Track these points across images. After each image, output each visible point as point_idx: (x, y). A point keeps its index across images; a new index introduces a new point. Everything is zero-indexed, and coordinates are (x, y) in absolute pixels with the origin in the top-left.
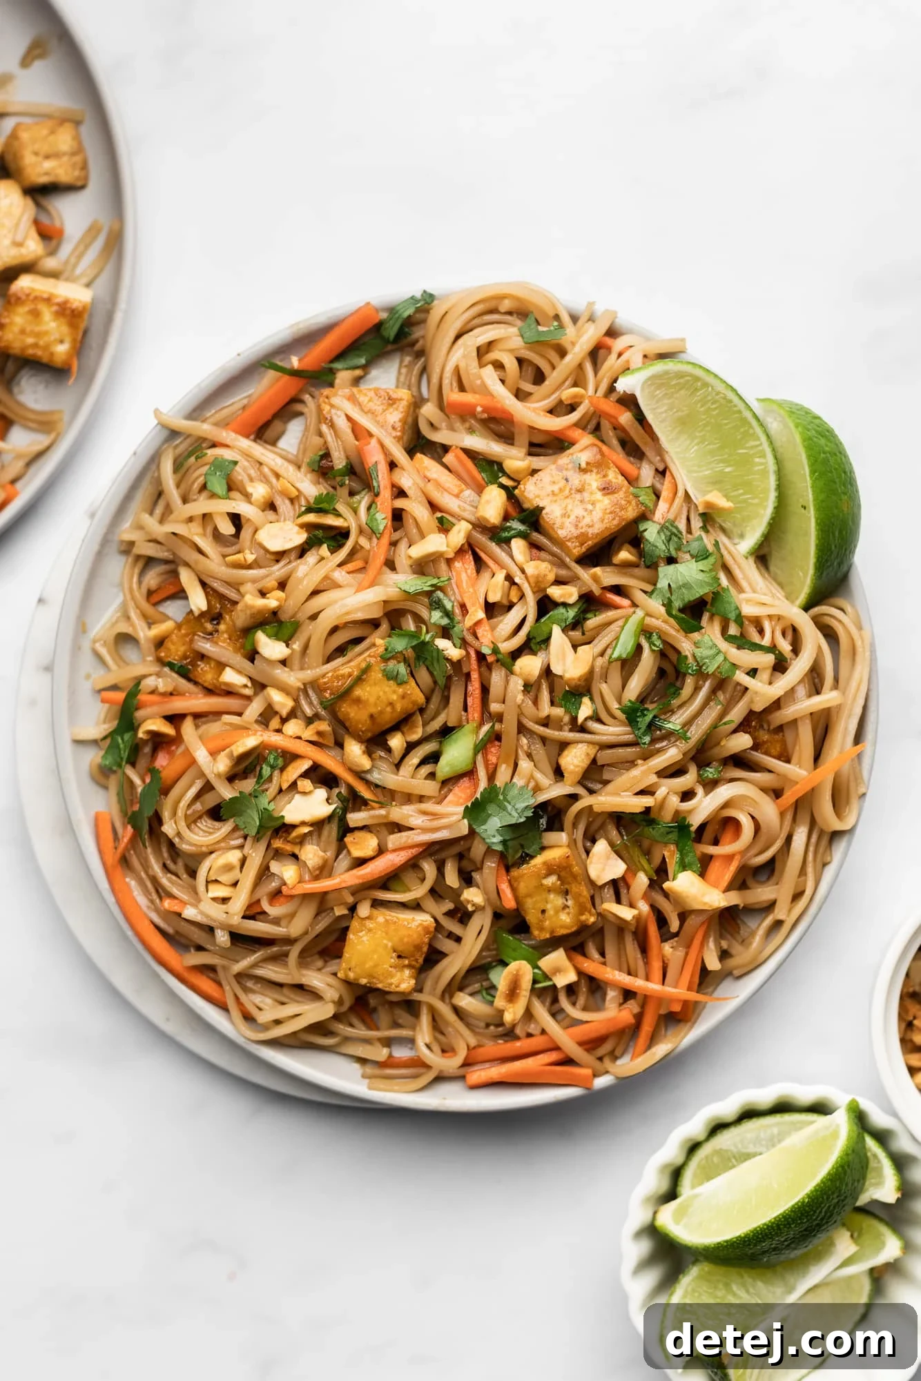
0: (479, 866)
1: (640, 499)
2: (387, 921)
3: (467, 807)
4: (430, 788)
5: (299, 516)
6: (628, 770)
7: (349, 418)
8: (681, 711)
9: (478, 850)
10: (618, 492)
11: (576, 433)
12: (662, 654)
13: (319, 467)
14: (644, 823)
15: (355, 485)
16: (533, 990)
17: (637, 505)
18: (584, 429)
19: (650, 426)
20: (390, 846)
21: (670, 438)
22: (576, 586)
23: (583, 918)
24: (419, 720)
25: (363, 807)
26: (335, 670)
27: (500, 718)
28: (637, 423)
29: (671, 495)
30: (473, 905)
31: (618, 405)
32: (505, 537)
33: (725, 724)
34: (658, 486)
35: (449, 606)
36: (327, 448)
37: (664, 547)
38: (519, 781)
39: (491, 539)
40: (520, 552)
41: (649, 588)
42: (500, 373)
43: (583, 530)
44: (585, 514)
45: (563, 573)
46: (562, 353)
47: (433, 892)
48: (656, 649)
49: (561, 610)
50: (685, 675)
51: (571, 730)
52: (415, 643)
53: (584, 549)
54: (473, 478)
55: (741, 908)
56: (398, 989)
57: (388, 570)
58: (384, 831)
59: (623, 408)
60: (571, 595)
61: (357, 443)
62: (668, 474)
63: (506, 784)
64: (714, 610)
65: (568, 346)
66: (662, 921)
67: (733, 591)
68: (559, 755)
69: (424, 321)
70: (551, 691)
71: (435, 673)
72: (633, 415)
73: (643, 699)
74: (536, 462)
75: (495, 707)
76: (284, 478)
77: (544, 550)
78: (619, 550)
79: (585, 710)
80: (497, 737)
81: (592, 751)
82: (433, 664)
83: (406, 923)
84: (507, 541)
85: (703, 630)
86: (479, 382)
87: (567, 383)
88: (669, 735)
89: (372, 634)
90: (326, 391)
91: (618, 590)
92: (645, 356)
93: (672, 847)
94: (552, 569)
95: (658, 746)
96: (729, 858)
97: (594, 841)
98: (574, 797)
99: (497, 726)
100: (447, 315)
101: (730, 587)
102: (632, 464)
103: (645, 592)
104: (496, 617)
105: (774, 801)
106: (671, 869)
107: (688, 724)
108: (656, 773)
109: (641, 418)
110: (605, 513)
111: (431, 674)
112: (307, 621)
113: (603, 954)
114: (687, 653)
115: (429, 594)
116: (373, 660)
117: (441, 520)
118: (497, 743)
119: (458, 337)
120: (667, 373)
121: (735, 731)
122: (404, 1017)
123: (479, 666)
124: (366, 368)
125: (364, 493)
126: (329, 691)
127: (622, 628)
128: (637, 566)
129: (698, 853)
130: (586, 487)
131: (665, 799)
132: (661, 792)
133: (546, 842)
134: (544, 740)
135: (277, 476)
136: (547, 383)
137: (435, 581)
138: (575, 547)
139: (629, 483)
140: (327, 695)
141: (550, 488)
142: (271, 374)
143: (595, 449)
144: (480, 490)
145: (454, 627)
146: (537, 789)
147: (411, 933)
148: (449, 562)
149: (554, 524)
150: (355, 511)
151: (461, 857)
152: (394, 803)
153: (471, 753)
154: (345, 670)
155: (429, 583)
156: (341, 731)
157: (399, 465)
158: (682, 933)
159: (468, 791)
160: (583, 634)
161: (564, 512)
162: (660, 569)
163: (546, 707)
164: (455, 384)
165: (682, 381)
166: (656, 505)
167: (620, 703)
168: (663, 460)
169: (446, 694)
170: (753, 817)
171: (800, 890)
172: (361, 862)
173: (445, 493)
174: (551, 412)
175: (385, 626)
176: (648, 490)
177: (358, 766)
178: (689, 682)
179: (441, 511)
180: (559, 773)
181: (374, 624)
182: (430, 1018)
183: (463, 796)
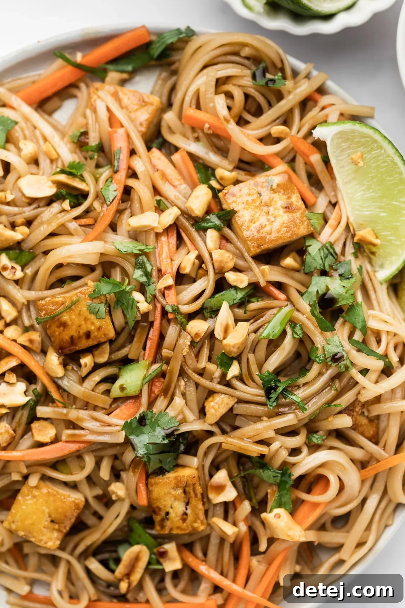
0: (127, 467)
1: (311, 221)
2: (49, 493)
3: (127, 422)
4: (104, 401)
5: (55, 174)
6: (255, 422)
7: (108, 109)
8: (305, 388)
9: (129, 457)
10: (296, 212)
11: (276, 161)
12: (301, 342)
13: (78, 141)
14: (258, 465)
15: (102, 161)
16: (147, 569)
17: (308, 225)
18: (282, 159)
19: (332, 168)
20: (64, 438)
21: (345, 180)
22: (248, 276)
23: (196, 525)
24: (107, 347)
25: (51, 404)
26: (53, 296)
27: (168, 361)
28: (323, 164)
29: (336, 224)
30: (117, 496)
31: (312, 147)
32: (204, 227)
33: (335, 405)
34: (328, 214)
35: (149, 268)
36: (87, 128)
37: (321, 262)
38: (171, 412)
39: (192, 225)
40: (212, 241)
41: (303, 289)
42: (229, 102)
43: (263, 235)
44: (267, 223)
45: (241, 263)
46: (280, 96)
47: (89, 478)
48: (297, 337)
49: (233, 291)
50: (314, 362)
51: (219, 383)
52: (117, 290)
53: (260, 250)
54: (191, 176)
55: (316, 544)
56: (45, 545)
57: (110, 231)
58: (62, 425)
59: (315, 150)
60: (242, 282)
61: (110, 129)
62: (337, 207)
63: (161, 412)
64: (347, 318)
65: (285, 93)
66: (255, 540)
67: (364, 307)
68: (206, 399)
69: (182, 49)
70: (211, 350)
71: (128, 316)
72: (321, 157)
73: (278, 372)
74: (241, 175)
75: (165, 352)
76: (50, 143)
77: (231, 243)
78: (287, 255)
79: (234, 370)
80: (163, 375)
81: (231, 402)
82: (127, 309)
83: (63, 497)
84: (205, 230)
85: (336, 331)
86: (211, 105)
87: (278, 121)
88: (292, 404)
89: (87, 275)
90: (97, 85)
91: (280, 286)
92: (342, 114)
93: (275, 488)
94: (233, 258)
95: (282, 410)
96: (316, 505)
97: (218, 469)
98: (210, 434)
99: (165, 367)
100: (201, 49)
101: (363, 303)
102: (313, 193)
103: (299, 292)
104: (184, 284)
105: (359, 470)
106: (270, 504)
107: (307, 399)
108: (275, 430)
109: (326, 161)
110: (282, 226)
111: (125, 316)
112: (41, 254)
113: (205, 554)
114: (319, 346)
115: (137, 256)
116: (82, 296)
117: (159, 202)
118: (162, 379)
119: (205, 67)
120: (353, 131)
121: (340, 412)
122: (48, 566)
123: (162, 319)
124: (133, 74)
125: (106, 168)
126: (44, 312)
127: (275, 315)
128: (298, 271)
129: (293, 496)
130: (273, 203)
131: (277, 450)
132: (275, 446)
133: (180, 462)
134: (197, 385)
135: (45, 140)
136: (263, 117)
137: (143, 247)
138: (254, 247)
139: (307, 207)
140: (42, 314)
141: (245, 198)
142: (59, 62)
143: (286, 176)
144: (193, 186)
145: (149, 285)
146: (184, 421)
147: (64, 506)
148: (158, 235)
149: (242, 225)
150: (97, 180)
151: (116, 457)
152: (74, 406)
153: (139, 383)
154: (59, 299)
155: (139, 248)
156: (47, 343)
157: (138, 154)
158: (267, 553)
159: (132, 410)
160: (245, 313)
161: (252, 218)
162: (313, 278)
163: (204, 362)
164: (194, 102)
165: (363, 140)
166: (323, 227)
167: (260, 370)
168: (336, 196)
169: (133, 333)
170: (340, 479)
171: (363, 540)
172: (40, 445)
173: (167, 184)
174: (261, 140)
175: (98, 272)
176: (319, 216)
177: (54, 372)
178: (315, 368)
179: (160, 195)
180: (202, 413)
181: (91, 269)
182: (66, 571)
183: (127, 413)
